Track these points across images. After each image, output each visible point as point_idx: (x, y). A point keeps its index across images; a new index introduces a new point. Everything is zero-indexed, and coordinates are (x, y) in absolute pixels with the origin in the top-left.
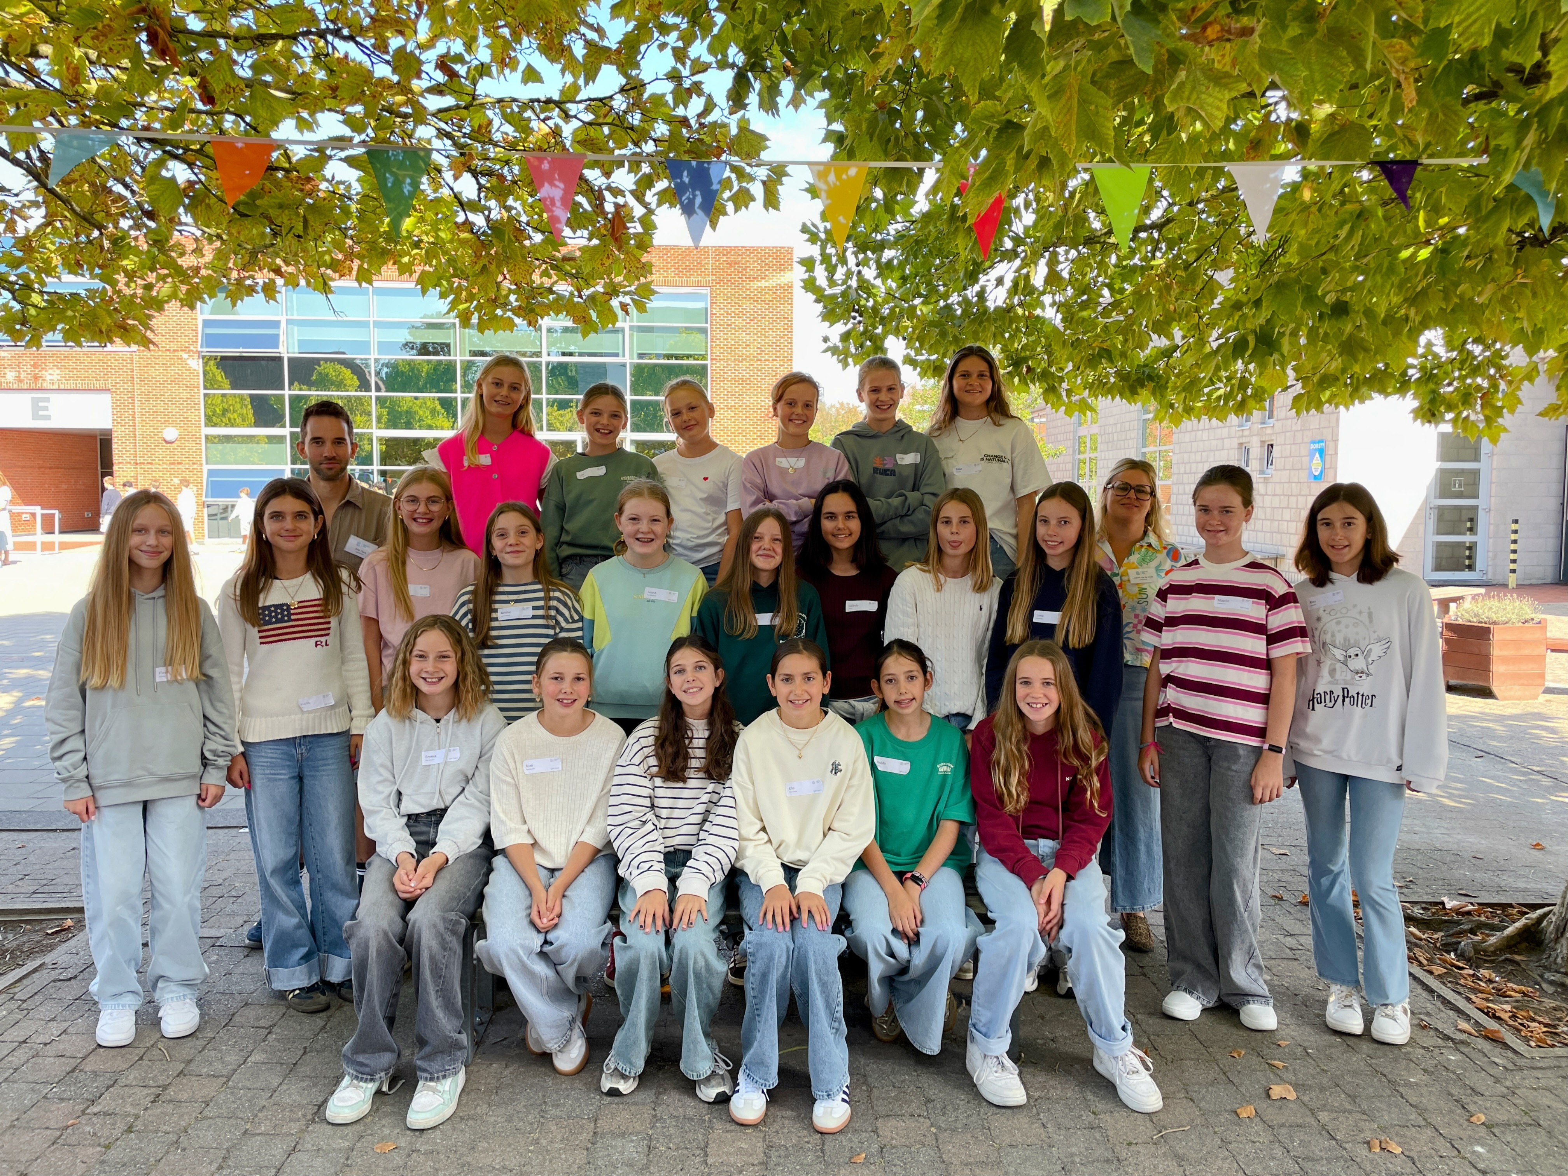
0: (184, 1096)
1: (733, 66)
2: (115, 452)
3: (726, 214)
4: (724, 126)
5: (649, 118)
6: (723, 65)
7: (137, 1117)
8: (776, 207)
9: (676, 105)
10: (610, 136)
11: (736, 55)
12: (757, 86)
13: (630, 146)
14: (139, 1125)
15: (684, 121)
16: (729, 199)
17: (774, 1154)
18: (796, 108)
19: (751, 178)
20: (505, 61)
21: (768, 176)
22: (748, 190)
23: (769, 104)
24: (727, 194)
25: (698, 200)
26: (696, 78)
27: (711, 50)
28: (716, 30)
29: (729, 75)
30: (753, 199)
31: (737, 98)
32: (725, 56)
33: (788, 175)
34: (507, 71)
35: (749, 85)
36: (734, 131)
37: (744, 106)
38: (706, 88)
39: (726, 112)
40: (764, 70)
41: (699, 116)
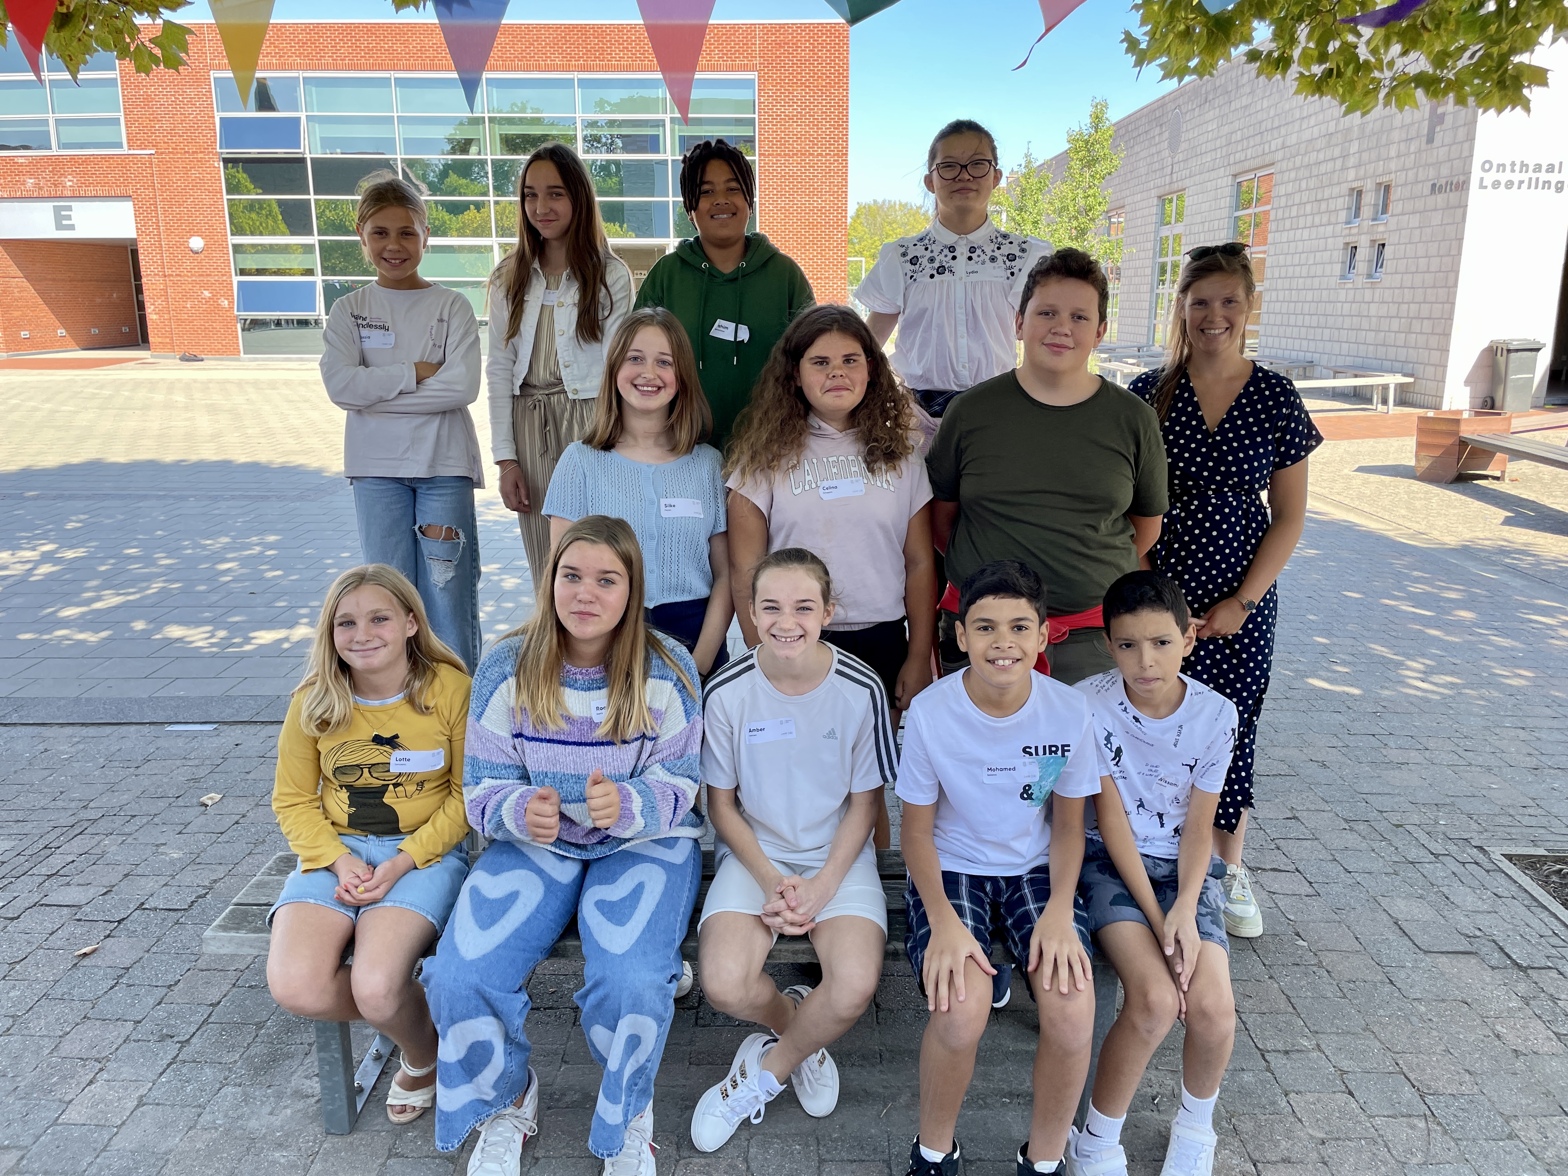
2: (142, 263)
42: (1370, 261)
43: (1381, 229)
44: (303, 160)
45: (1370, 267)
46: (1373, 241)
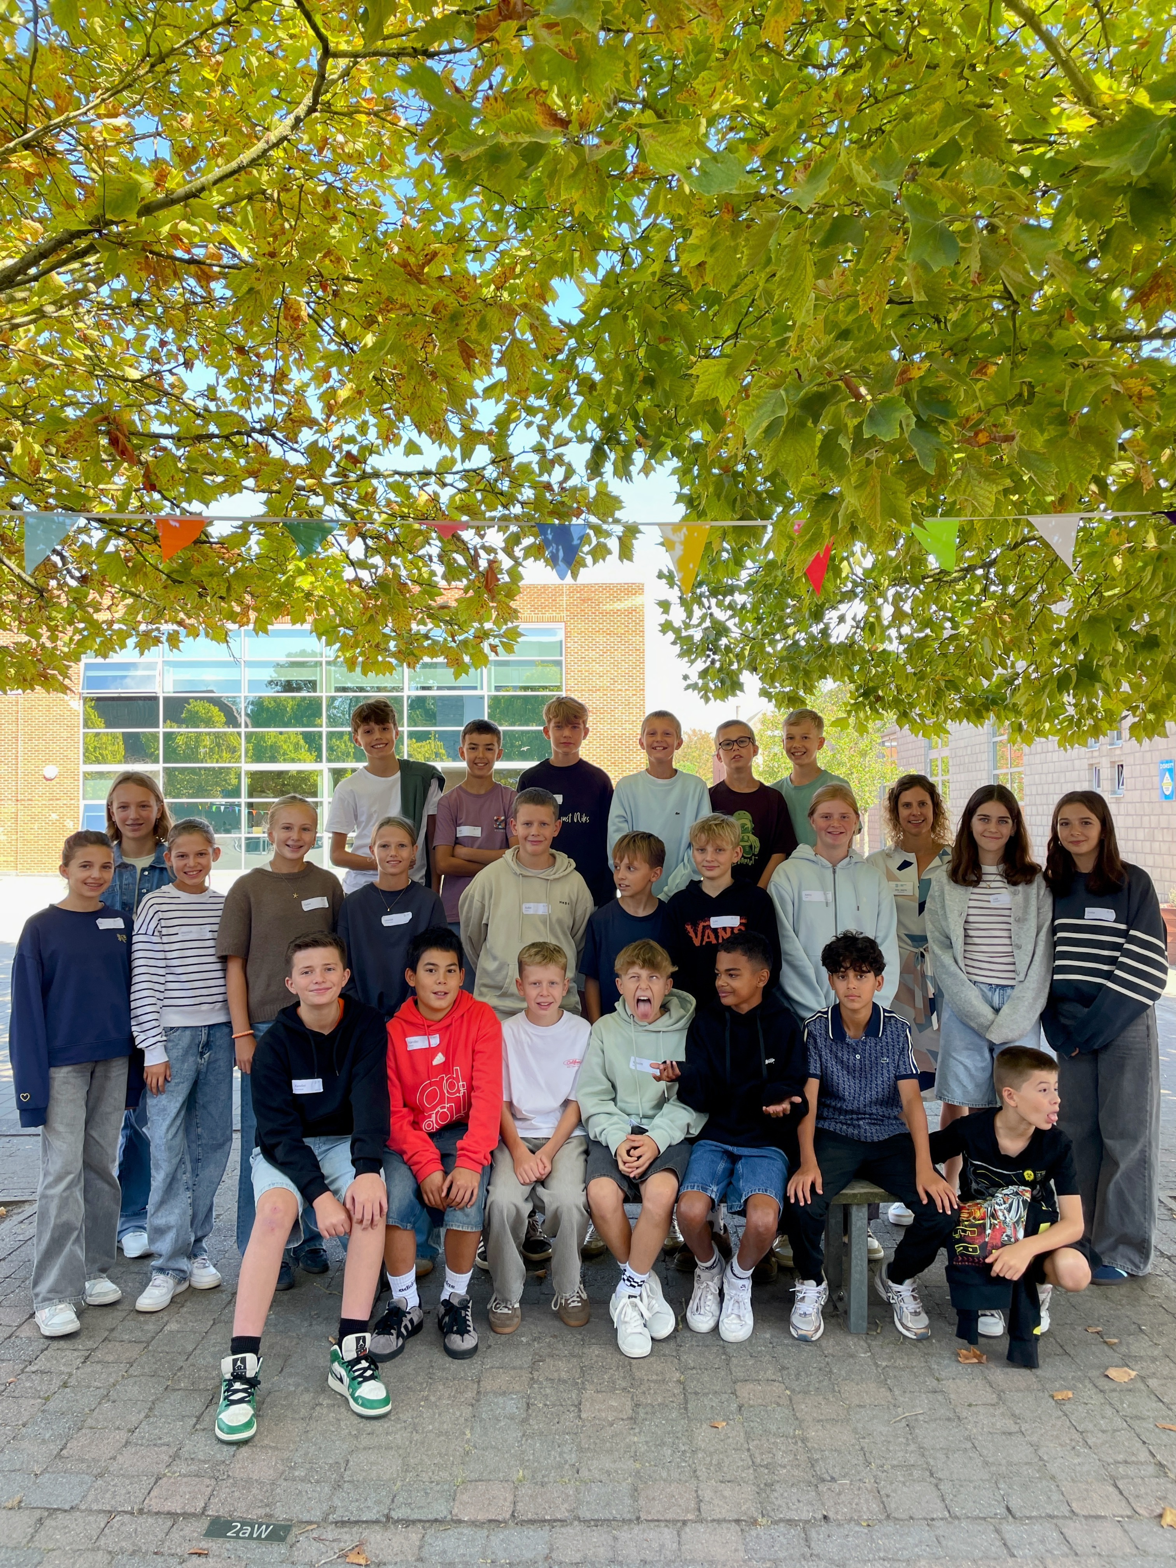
0: (111, 1358)
1: (591, 440)
3: (585, 566)
4: (584, 489)
5: (516, 484)
6: (582, 439)
7: (70, 1375)
8: (630, 559)
9: (541, 475)
10: (482, 501)
11: (593, 430)
12: (612, 456)
13: (500, 508)
14: (73, 1382)
15: (548, 487)
16: (588, 553)
17: (641, 1411)
18: (647, 475)
19: (608, 534)
20: (389, 437)
21: (624, 533)
22: (605, 545)
23: (623, 470)
24: (587, 549)
25: (561, 554)
26: (559, 451)
27: (571, 427)
28: (575, 411)
29: (588, 447)
30: (609, 552)
31: (595, 466)
32: (584, 431)
33: (641, 533)
34: (391, 446)
35: (605, 456)
36: (592, 493)
37: (601, 475)
38: (566, 459)
39: (585, 479)
40: (619, 442)
41: (561, 483)
42: (1112, 780)
43: (1118, 752)
44: (155, 699)
45: (1113, 784)
46: (1113, 763)
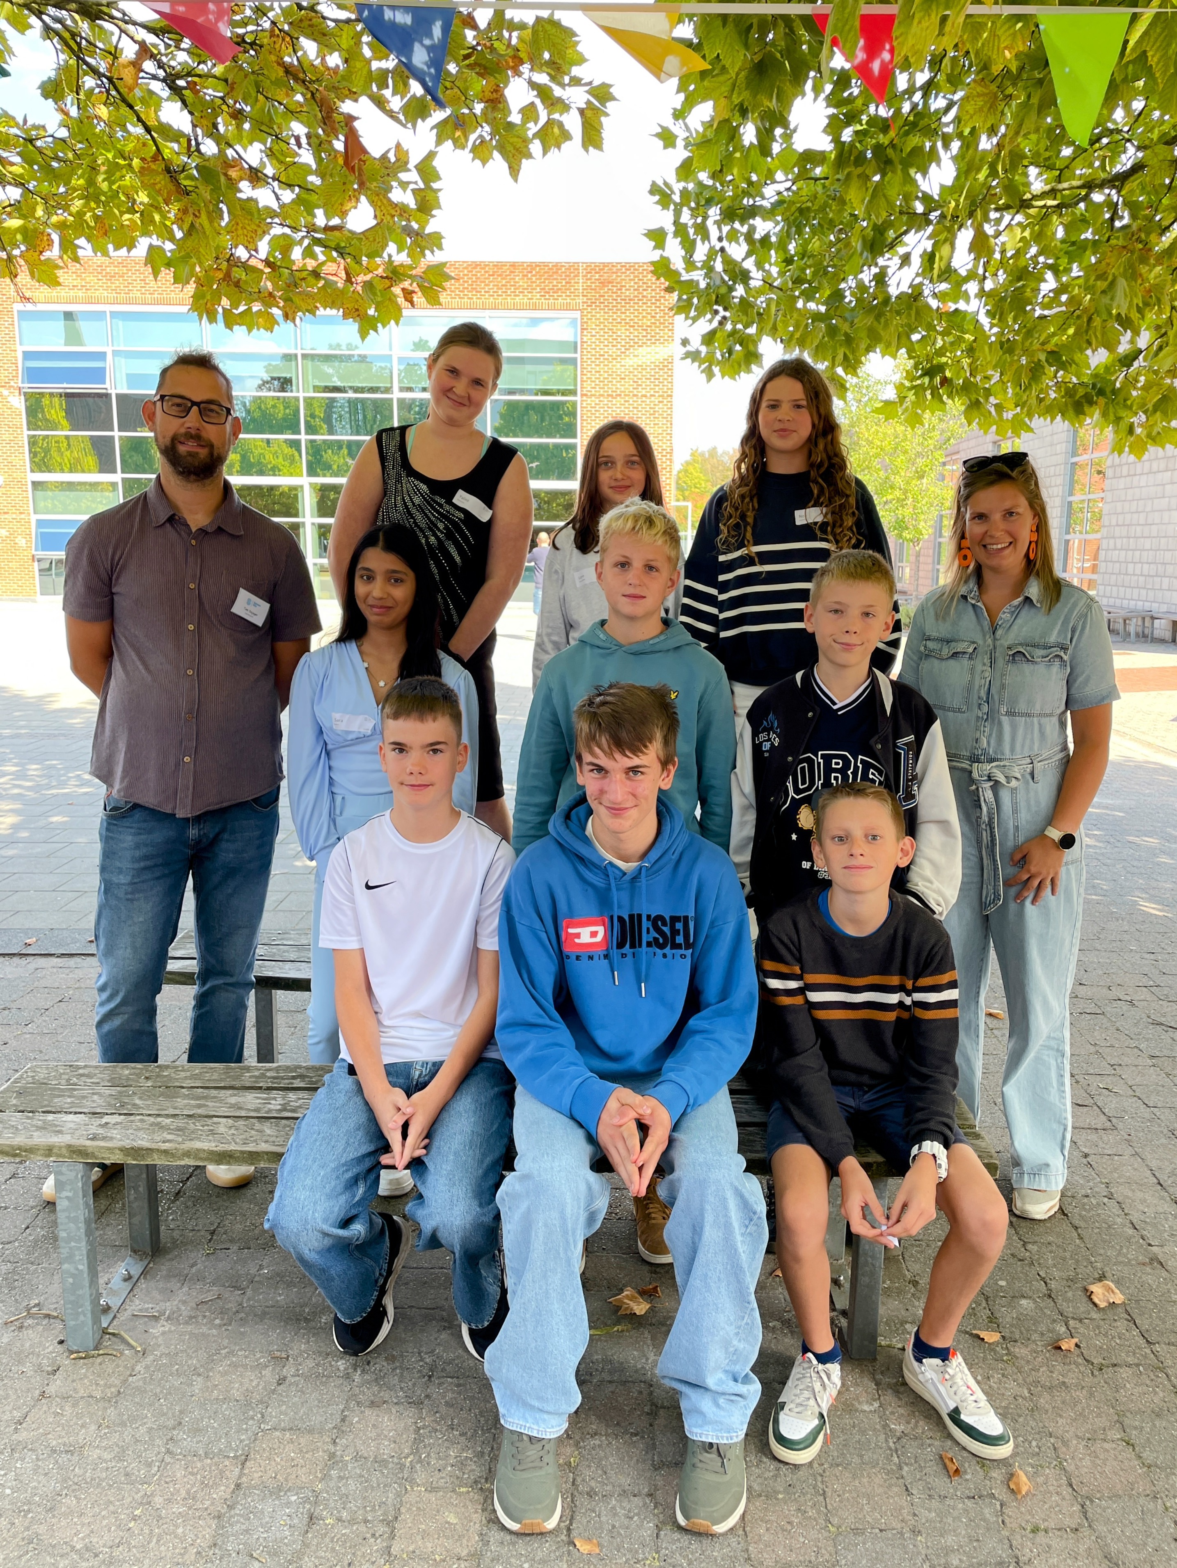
3: (529, 156)
8: (599, 146)
16: (535, 136)
19: (564, 105)
21: (588, 102)
22: (561, 125)
24: (533, 128)
30: (566, 136)
33: (614, 99)
44: (108, 396)
